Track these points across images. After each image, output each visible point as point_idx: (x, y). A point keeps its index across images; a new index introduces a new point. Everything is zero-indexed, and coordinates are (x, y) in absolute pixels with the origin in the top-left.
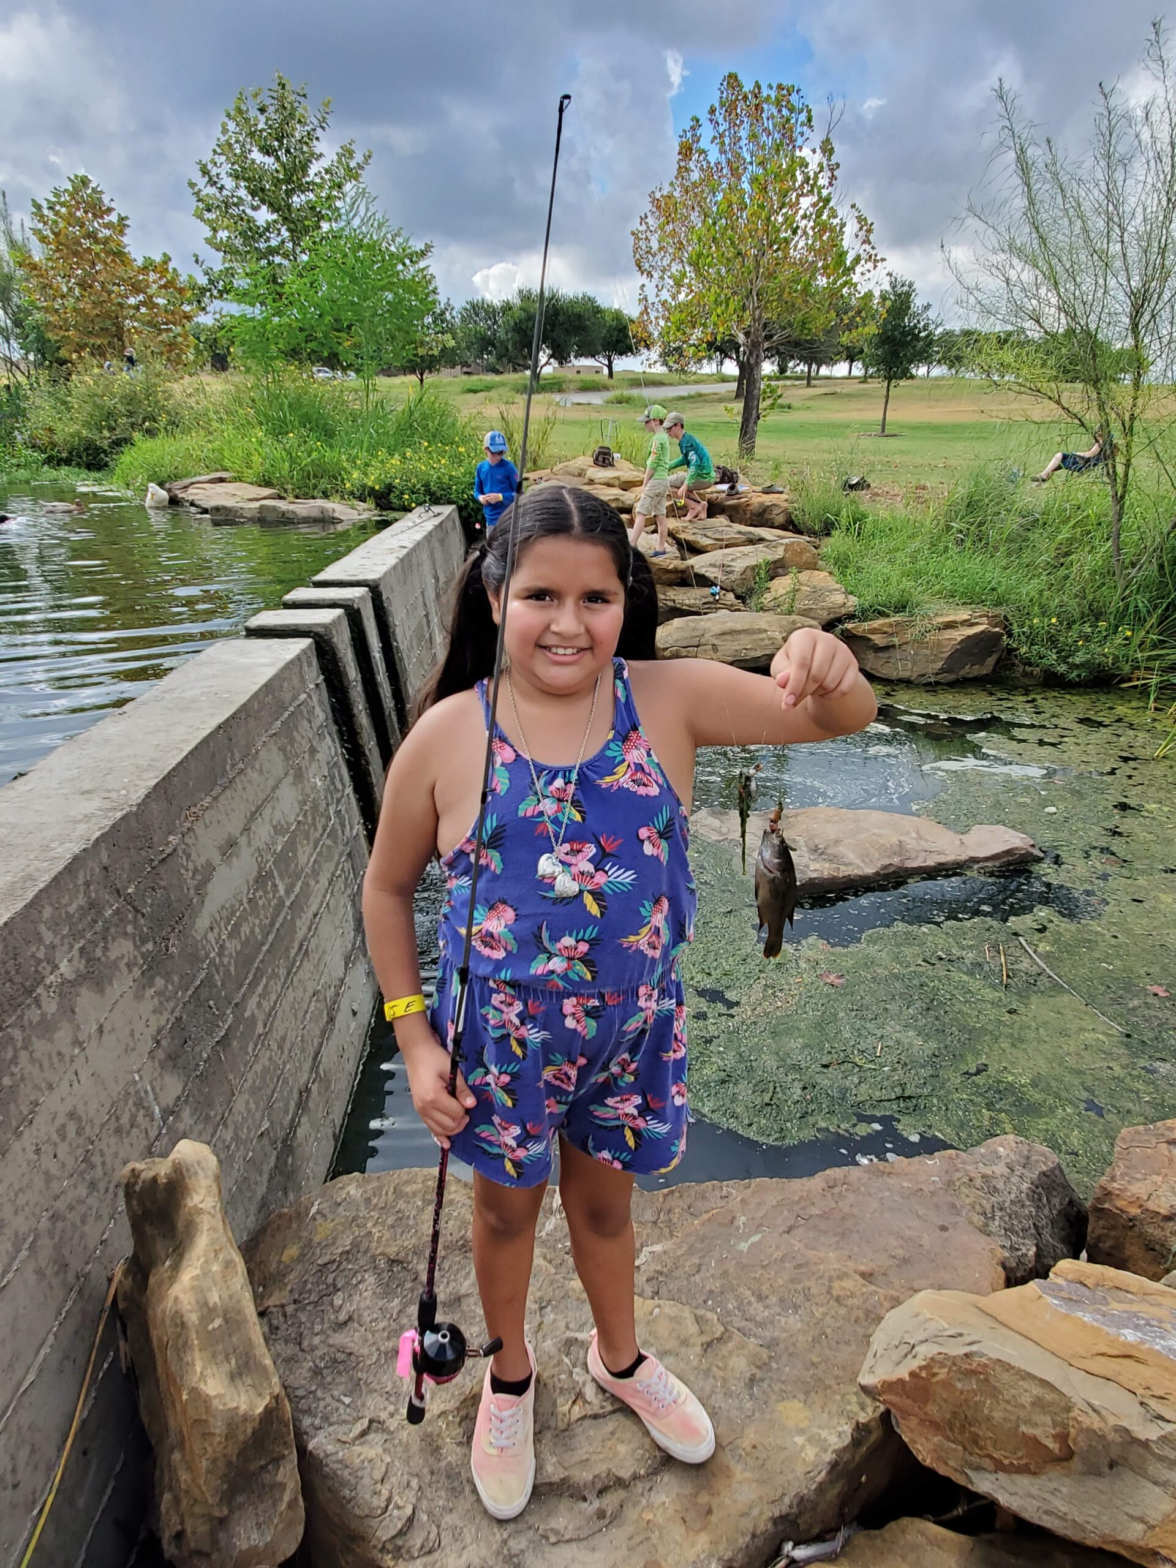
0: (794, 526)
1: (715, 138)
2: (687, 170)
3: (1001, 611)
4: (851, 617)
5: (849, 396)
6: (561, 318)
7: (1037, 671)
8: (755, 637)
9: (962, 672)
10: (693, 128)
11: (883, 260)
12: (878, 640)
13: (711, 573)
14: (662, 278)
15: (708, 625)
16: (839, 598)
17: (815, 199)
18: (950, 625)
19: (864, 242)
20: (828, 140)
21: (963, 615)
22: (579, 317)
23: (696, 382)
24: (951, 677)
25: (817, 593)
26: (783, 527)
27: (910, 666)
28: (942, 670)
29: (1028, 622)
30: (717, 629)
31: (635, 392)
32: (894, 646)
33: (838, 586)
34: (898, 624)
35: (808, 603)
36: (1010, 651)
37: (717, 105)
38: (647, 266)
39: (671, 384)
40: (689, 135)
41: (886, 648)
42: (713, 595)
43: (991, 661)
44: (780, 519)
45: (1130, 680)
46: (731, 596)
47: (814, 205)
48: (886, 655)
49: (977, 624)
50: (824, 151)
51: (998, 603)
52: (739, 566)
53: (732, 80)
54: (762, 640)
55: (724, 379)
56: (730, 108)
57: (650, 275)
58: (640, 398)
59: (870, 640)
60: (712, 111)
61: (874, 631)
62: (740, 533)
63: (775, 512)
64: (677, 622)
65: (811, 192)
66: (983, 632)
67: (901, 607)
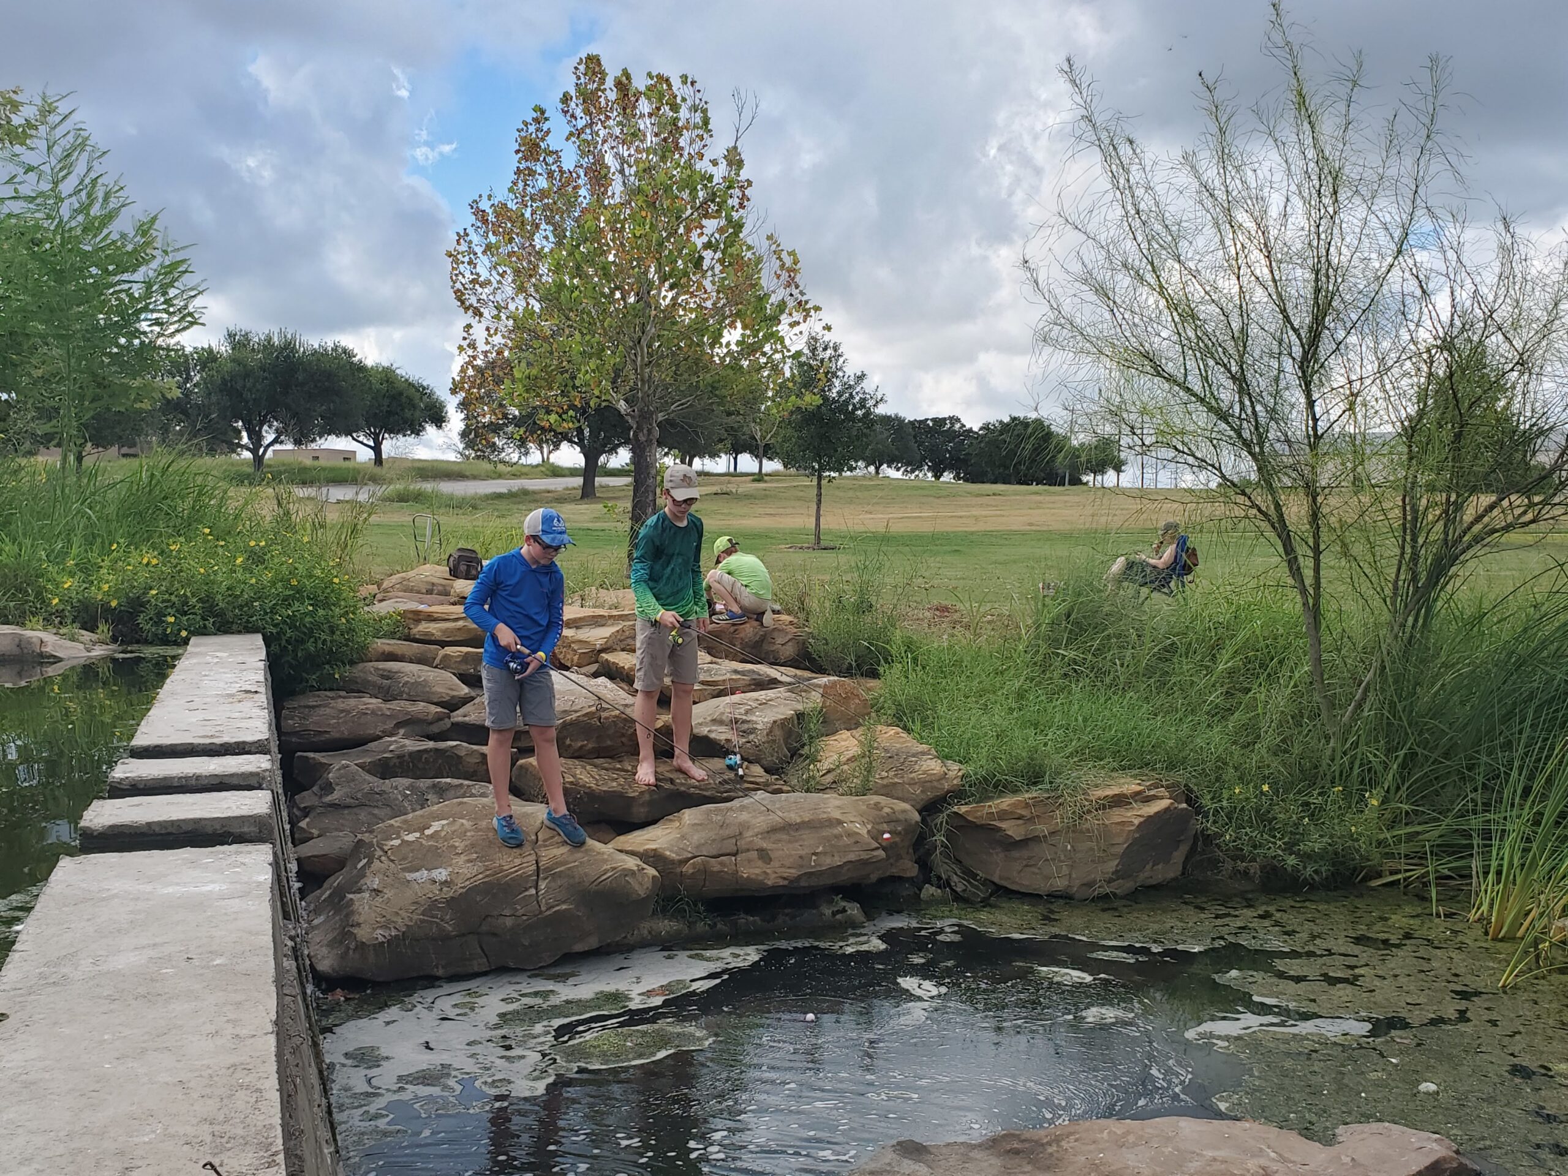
0: (812, 660)
1: (571, 134)
2: (532, 173)
3: (1179, 777)
4: (959, 794)
5: (748, 497)
6: (300, 377)
7: (1254, 868)
8: (826, 832)
9: (1142, 876)
10: (536, 121)
11: (817, 309)
12: (1012, 829)
13: (720, 734)
14: (497, 317)
15: (744, 816)
16: (934, 766)
17: (723, 222)
18: (1119, 801)
19: (789, 285)
20: (735, 148)
21: (1129, 785)
22: (329, 375)
23: (515, 476)
24: (1128, 885)
25: (898, 760)
26: (794, 663)
27: (1065, 870)
28: (1118, 874)
29: (1225, 795)
30: (761, 822)
31: (428, 486)
32: (1036, 839)
33: (924, 747)
34: (1037, 802)
35: (891, 777)
36: (1208, 839)
37: (573, 93)
38: (473, 300)
39: (475, 477)
40: (532, 129)
41: (1025, 842)
42: (730, 768)
43: (1179, 856)
44: (789, 651)
45: (1380, 875)
46: (757, 770)
47: (721, 230)
48: (1025, 853)
49: (1155, 798)
50: (730, 164)
51: (1171, 766)
52: (763, 719)
53: (593, 65)
54: (838, 837)
55: (557, 472)
56: (589, 98)
57: (478, 313)
58: (438, 495)
59: (999, 829)
60: (566, 99)
61: (1003, 815)
62: (736, 672)
63: (779, 641)
64: (689, 816)
65: (717, 214)
66: (1167, 810)
67: (1034, 778)
